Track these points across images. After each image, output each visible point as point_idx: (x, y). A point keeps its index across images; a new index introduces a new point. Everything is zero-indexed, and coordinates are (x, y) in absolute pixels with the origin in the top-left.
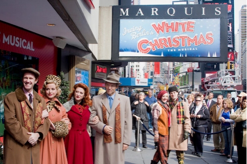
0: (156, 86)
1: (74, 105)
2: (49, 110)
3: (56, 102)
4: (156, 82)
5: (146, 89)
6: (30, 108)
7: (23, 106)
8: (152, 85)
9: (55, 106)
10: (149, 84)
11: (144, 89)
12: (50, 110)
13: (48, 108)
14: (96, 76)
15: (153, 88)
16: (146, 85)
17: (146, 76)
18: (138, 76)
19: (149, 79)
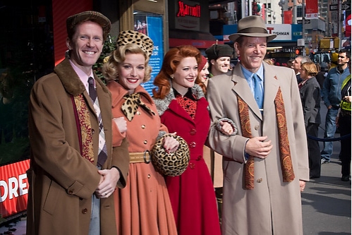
0: (310, 39)
1: (174, 98)
2: (130, 116)
3: (143, 94)
4: (309, 31)
5: (288, 48)
6: (92, 112)
7: (79, 109)
8: (301, 37)
9: (142, 103)
10: (293, 36)
11: (284, 47)
12: (132, 114)
13: (128, 111)
14: (178, 26)
15: (303, 44)
16: (289, 38)
17: (286, 18)
18: (268, 19)
19: (293, 26)
